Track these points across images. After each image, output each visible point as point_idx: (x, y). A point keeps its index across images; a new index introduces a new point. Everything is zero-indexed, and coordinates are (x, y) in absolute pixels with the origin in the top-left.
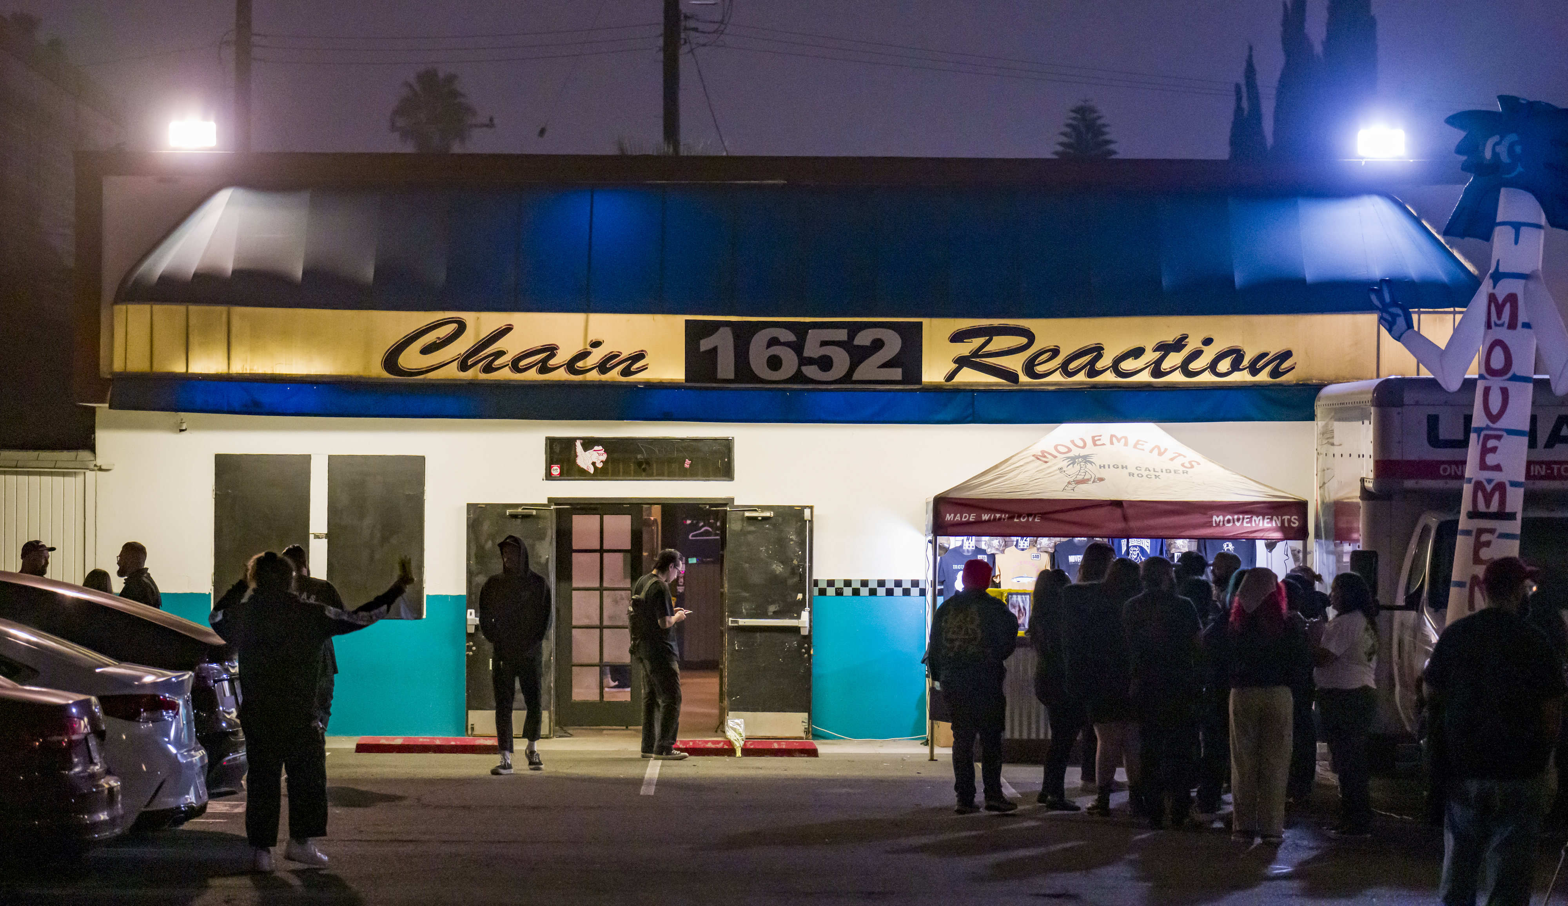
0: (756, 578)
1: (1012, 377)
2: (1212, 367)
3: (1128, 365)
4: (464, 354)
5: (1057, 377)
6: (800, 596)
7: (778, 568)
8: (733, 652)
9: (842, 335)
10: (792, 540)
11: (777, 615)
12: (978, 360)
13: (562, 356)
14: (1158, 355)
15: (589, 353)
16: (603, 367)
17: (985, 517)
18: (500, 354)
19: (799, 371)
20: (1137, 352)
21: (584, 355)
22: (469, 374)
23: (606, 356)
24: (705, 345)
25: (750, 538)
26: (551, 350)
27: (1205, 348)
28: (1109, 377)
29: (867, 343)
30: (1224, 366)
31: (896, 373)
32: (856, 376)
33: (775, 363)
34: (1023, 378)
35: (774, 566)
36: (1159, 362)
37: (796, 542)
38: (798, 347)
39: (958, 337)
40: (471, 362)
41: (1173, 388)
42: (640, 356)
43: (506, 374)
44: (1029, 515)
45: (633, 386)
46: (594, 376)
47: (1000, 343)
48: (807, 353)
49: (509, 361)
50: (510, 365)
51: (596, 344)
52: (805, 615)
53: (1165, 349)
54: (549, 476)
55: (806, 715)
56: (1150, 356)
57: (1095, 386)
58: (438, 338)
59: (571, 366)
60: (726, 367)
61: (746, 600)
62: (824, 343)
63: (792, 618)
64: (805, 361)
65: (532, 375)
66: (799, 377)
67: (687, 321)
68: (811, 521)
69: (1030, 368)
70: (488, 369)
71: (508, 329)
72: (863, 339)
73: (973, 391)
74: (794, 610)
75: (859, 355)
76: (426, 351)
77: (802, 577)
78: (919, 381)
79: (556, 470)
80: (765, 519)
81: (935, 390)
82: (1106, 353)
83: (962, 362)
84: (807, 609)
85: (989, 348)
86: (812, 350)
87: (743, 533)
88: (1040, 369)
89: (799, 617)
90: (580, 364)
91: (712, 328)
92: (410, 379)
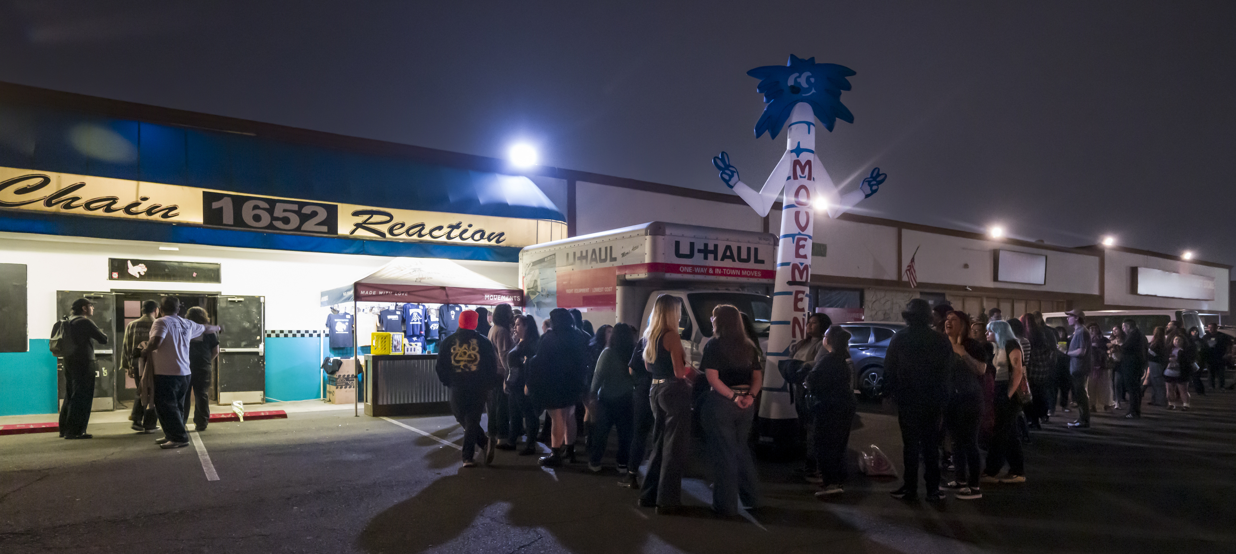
0: (235, 329)
1: (383, 235)
2: (472, 236)
3: (436, 233)
4: (48, 197)
5: (404, 236)
6: (258, 338)
7: (247, 325)
9: (295, 207)
10: (254, 312)
11: (245, 346)
12: (366, 225)
13: (121, 203)
14: (449, 230)
15: (140, 204)
16: (149, 212)
17: (381, 293)
18: (77, 199)
19: (271, 223)
20: (440, 228)
21: (137, 204)
22: (53, 209)
23: (151, 206)
24: (215, 205)
25: (231, 310)
26: (114, 200)
27: (469, 228)
28: (428, 238)
29: (309, 212)
30: (477, 236)
31: (325, 229)
32: (303, 228)
33: (257, 218)
34: (388, 236)
35: (244, 324)
36: (449, 233)
37: (256, 313)
38: (271, 211)
39: (356, 214)
40: (54, 202)
41: (455, 245)
42: (174, 208)
43: (81, 211)
44: (402, 292)
45: (170, 224)
46: (144, 216)
47: (376, 218)
48: (276, 214)
49: (83, 203)
50: (84, 206)
51: (145, 199)
52: (261, 346)
53: (453, 227)
54: (111, 278)
55: (262, 392)
56: (446, 230)
57: (421, 242)
58: (29, 186)
59: (127, 209)
60: (228, 218)
61: (229, 339)
62: (285, 211)
63: (254, 348)
64: (274, 218)
65: (100, 213)
66: (271, 226)
67: (204, 192)
68: (264, 303)
69: (391, 230)
70: (68, 206)
71: (82, 185)
72: (307, 210)
73: (364, 240)
74: (255, 344)
75: (304, 218)
76: (19, 192)
77: (260, 329)
78: (336, 233)
79: (115, 275)
80: (239, 301)
81: (345, 238)
82: (426, 227)
83: (358, 226)
84: (263, 343)
85: (370, 221)
86: (278, 213)
87: (227, 308)
88: (395, 232)
89: (258, 347)
90: (134, 209)
91: (220, 197)
92: (6, 209)
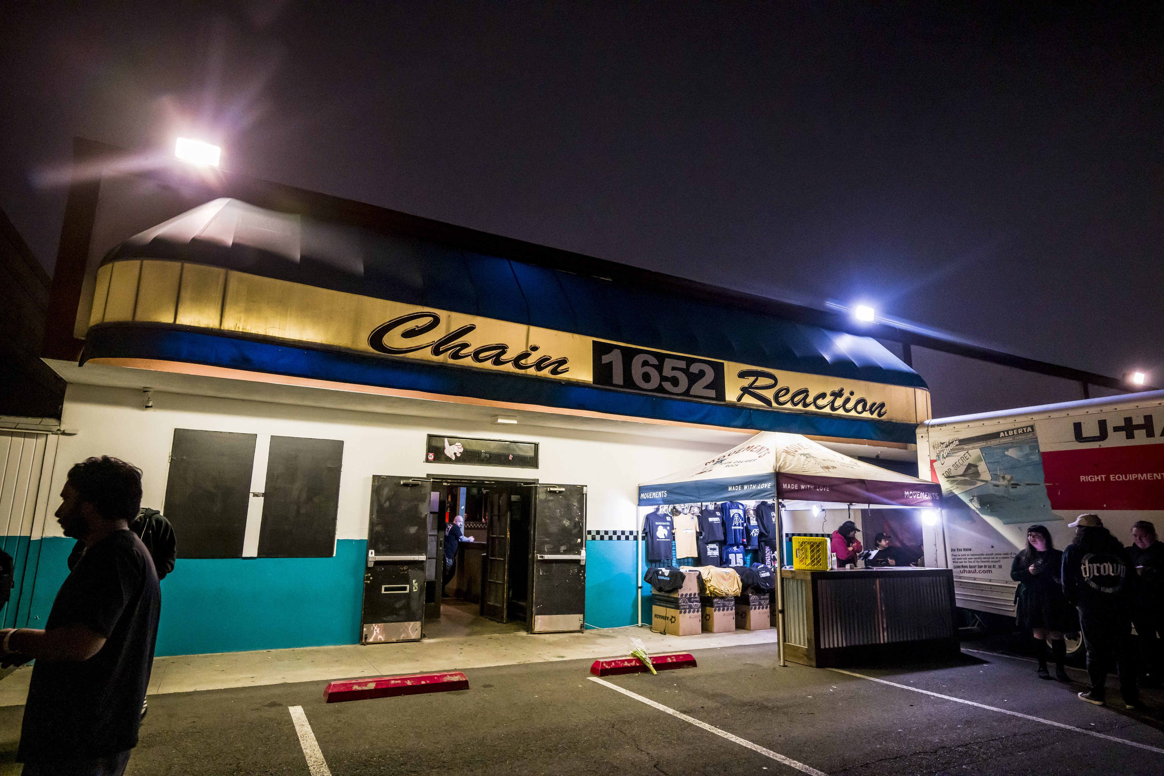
0: (553, 529)
1: (768, 402)
2: (855, 407)
3: (820, 402)
4: (437, 342)
5: (789, 405)
6: (579, 540)
7: (567, 523)
8: (539, 576)
9: (683, 364)
10: (575, 506)
11: (565, 552)
12: (752, 390)
13: (511, 354)
14: (832, 398)
15: (529, 355)
16: (539, 366)
17: (803, 487)
18: (465, 346)
19: (660, 385)
20: (823, 396)
21: (526, 355)
22: (441, 358)
23: (541, 358)
24: (606, 359)
25: (551, 504)
26: (503, 348)
27: (851, 397)
28: (812, 408)
29: (696, 371)
30: (860, 408)
31: (712, 393)
32: (692, 392)
33: (646, 377)
34: (774, 404)
35: (565, 522)
36: (833, 402)
37: (577, 507)
38: (659, 368)
39: (743, 375)
40: (442, 349)
41: (839, 418)
42: (563, 361)
43: (468, 362)
44: (824, 487)
45: (558, 382)
46: (532, 371)
47: (762, 381)
48: (665, 374)
49: (472, 352)
50: (472, 355)
51: (535, 349)
52: (583, 552)
54: (427, 460)
55: (582, 616)
56: (829, 399)
57: (807, 413)
58: (417, 327)
59: (516, 362)
60: (618, 378)
61: (547, 543)
62: (674, 369)
63: (575, 554)
64: (664, 379)
65: (488, 365)
66: (660, 389)
67: (594, 342)
68: (586, 494)
69: (776, 397)
70: (456, 356)
71: (471, 328)
72: (695, 369)
73: (750, 409)
74: (576, 549)
75: (693, 379)
76: (407, 335)
77: (581, 529)
78: (724, 400)
79: (431, 457)
80: (560, 492)
81: (732, 406)
82: (810, 393)
83: (745, 390)
84: (584, 548)
85: (757, 384)
86: (667, 372)
87: (546, 501)
88: (782, 399)
89: (579, 553)
90: (523, 361)
91: (609, 348)
92: (391, 356)
